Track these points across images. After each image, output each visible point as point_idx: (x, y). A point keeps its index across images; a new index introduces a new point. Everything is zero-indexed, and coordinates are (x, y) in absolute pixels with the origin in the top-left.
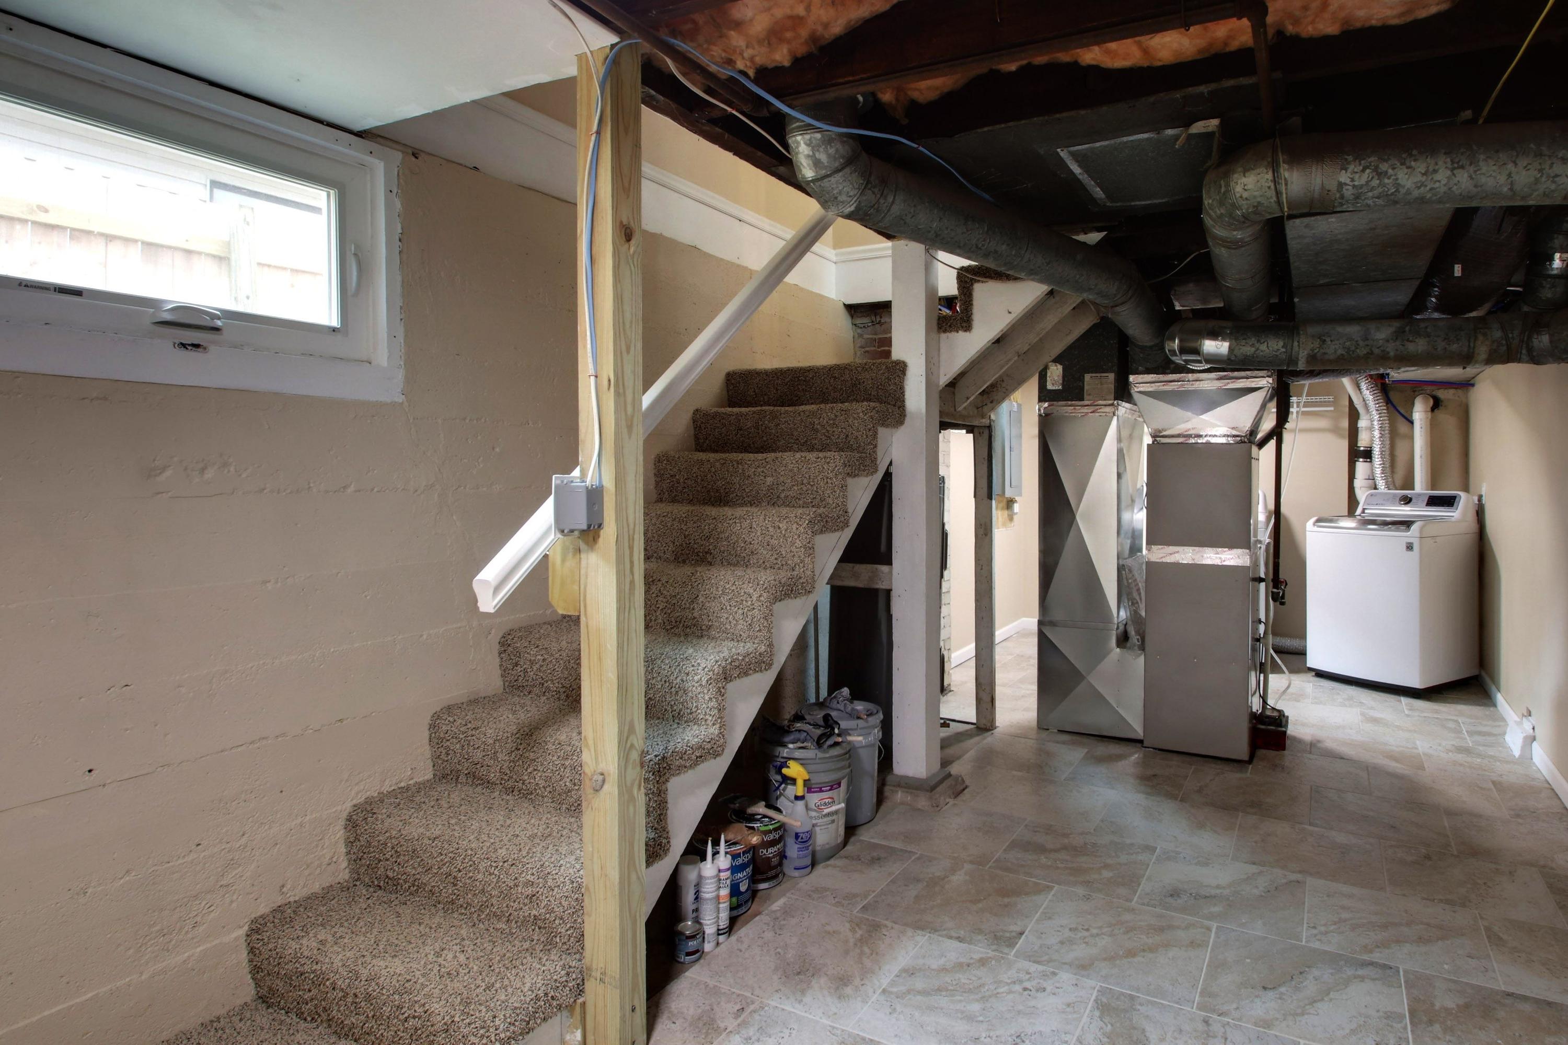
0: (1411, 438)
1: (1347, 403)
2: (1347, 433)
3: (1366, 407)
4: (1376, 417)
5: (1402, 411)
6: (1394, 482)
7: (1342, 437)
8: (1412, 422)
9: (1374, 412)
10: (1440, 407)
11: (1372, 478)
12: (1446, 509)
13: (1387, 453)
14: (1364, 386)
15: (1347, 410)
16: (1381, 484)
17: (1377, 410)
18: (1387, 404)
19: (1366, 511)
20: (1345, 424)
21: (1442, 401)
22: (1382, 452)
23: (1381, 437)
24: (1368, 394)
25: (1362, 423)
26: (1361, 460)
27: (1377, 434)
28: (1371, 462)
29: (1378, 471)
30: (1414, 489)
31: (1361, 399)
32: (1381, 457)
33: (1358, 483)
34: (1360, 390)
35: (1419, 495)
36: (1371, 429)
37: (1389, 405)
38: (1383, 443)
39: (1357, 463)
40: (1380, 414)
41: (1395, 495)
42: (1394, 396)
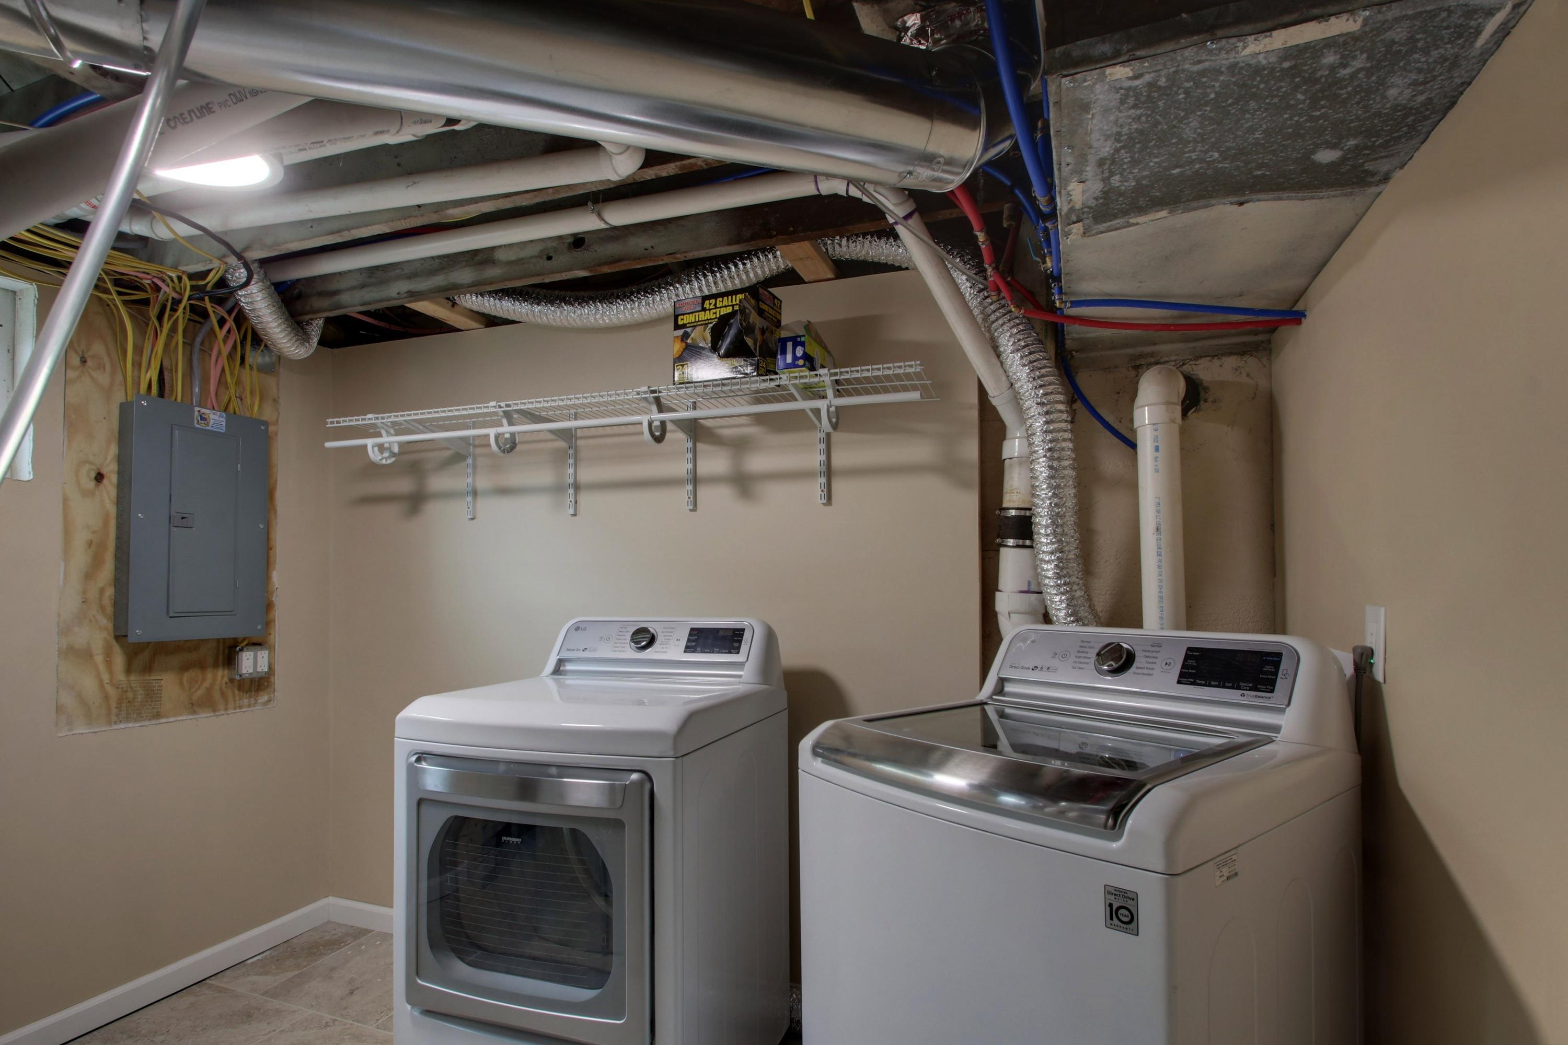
0: (1133, 486)
1: (975, 400)
2: (975, 475)
3: (1016, 399)
4: (1038, 424)
5: (1110, 419)
6: (1090, 599)
7: (964, 484)
8: (1133, 445)
9: (1035, 410)
10: (1202, 405)
11: (1035, 590)
12: (1250, 697)
13: (1070, 519)
14: (1006, 342)
15: (974, 414)
16: (1058, 605)
17: (1041, 404)
18: (1071, 402)
19: (1009, 688)
20: (971, 450)
21: (1206, 389)
22: (1056, 519)
23: (1051, 477)
24: (1019, 370)
25: (1013, 447)
26: (1011, 542)
27: (1042, 468)
28: (1031, 547)
29: (1049, 569)
30: (1140, 626)
31: (1006, 385)
32: (1055, 534)
33: (1004, 602)
34: (998, 356)
35: (1157, 644)
36: (1028, 460)
37: (1078, 405)
38: (1056, 490)
39: (1003, 550)
40: (1047, 413)
41: (1084, 644)
42: (1087, 381)
